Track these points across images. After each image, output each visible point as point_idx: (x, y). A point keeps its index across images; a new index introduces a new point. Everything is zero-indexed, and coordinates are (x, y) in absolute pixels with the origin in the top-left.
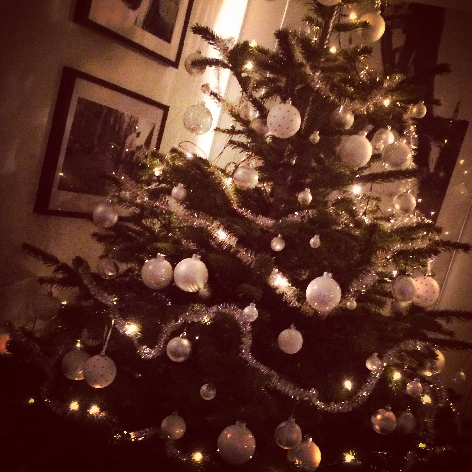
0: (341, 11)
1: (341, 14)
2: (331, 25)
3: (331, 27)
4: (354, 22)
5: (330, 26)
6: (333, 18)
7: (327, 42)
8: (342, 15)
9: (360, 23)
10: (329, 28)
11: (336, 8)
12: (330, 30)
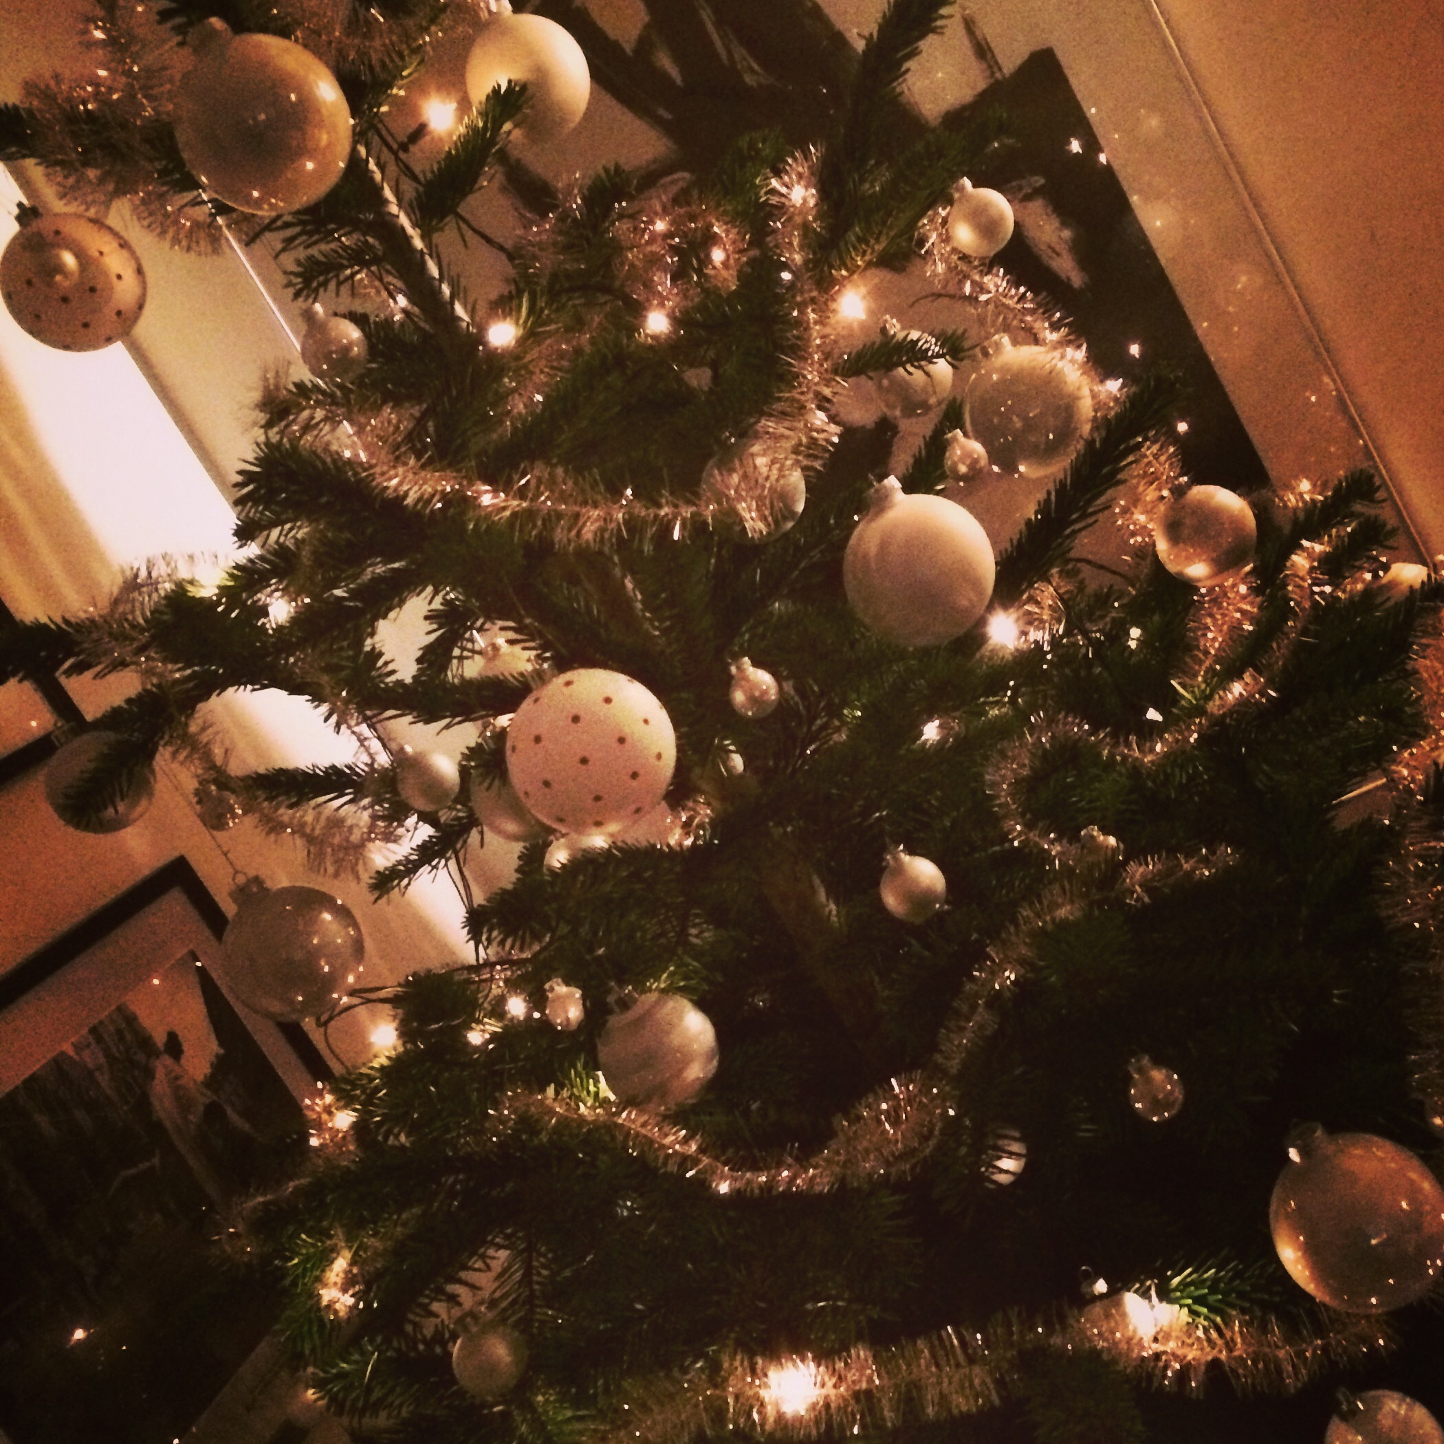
0: (389, 139)
1: (395, 146)
2: (404, 220)
3: (410, 230)
4: (462, 130)
5: (403, 229)
6: (388, 193)
7: (446, 290)
8: (404, 147)
9: (483, 114)
10: (407, 239)
11: (362, 151)
12: (418, 244)
